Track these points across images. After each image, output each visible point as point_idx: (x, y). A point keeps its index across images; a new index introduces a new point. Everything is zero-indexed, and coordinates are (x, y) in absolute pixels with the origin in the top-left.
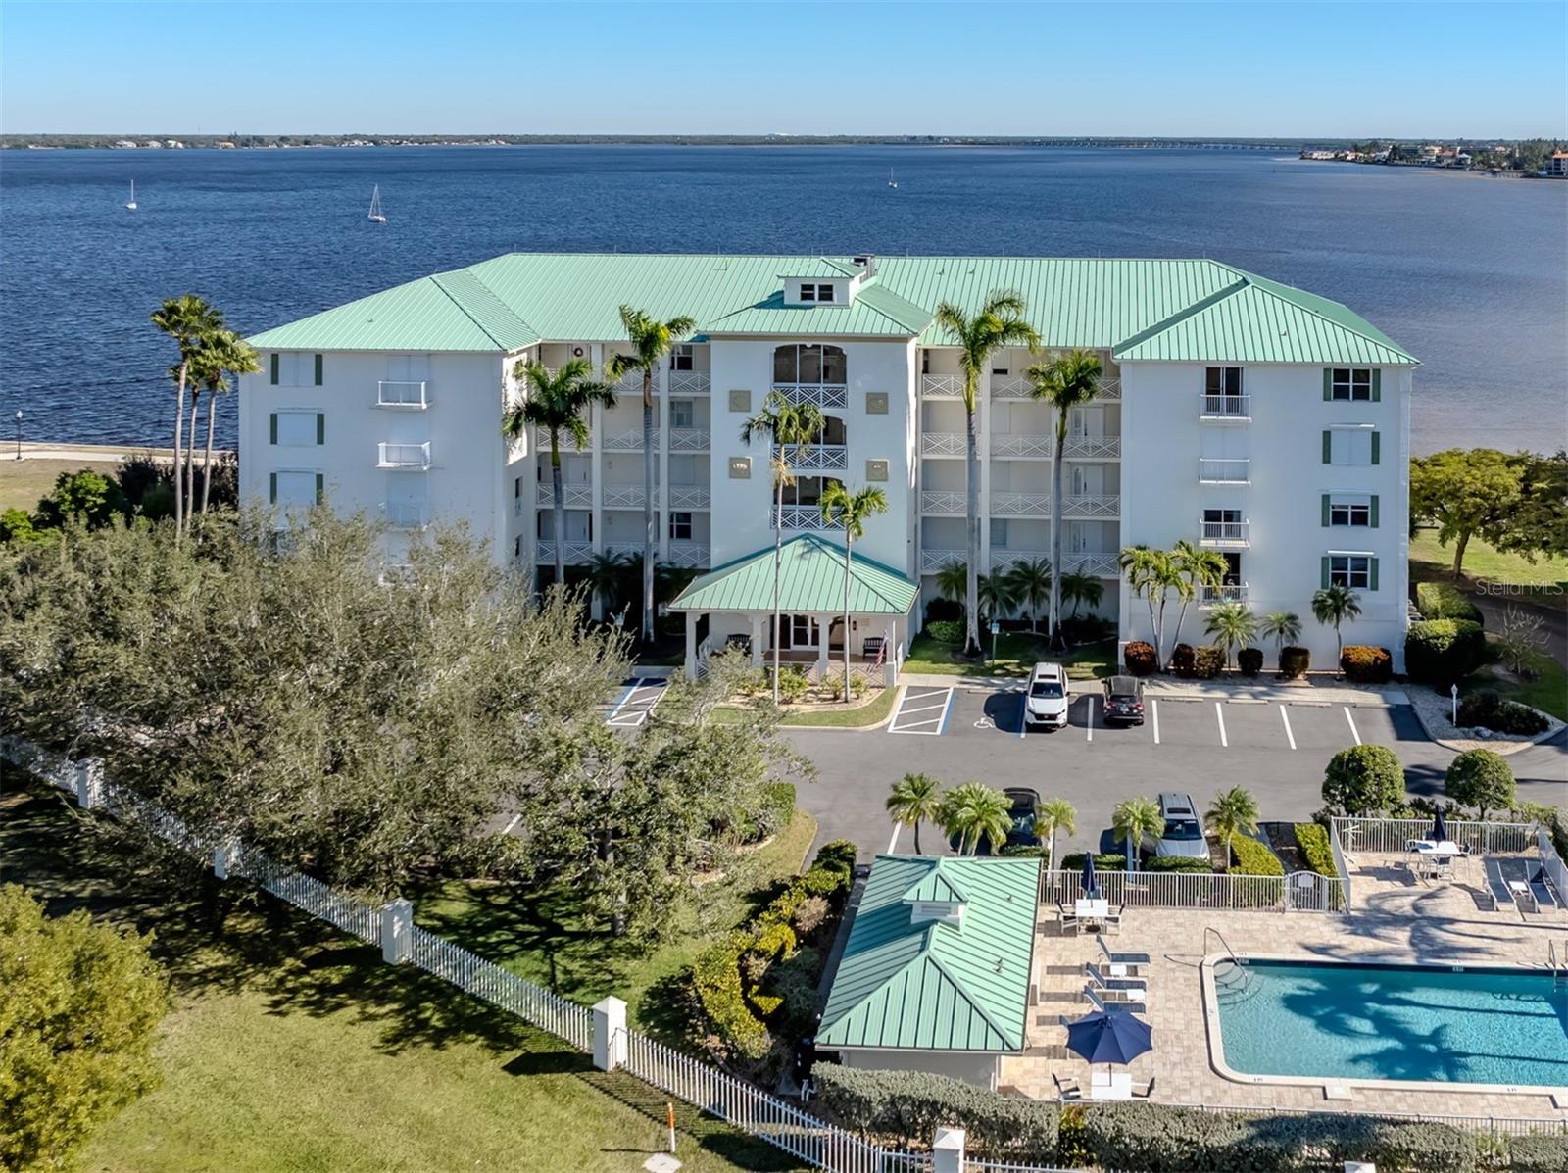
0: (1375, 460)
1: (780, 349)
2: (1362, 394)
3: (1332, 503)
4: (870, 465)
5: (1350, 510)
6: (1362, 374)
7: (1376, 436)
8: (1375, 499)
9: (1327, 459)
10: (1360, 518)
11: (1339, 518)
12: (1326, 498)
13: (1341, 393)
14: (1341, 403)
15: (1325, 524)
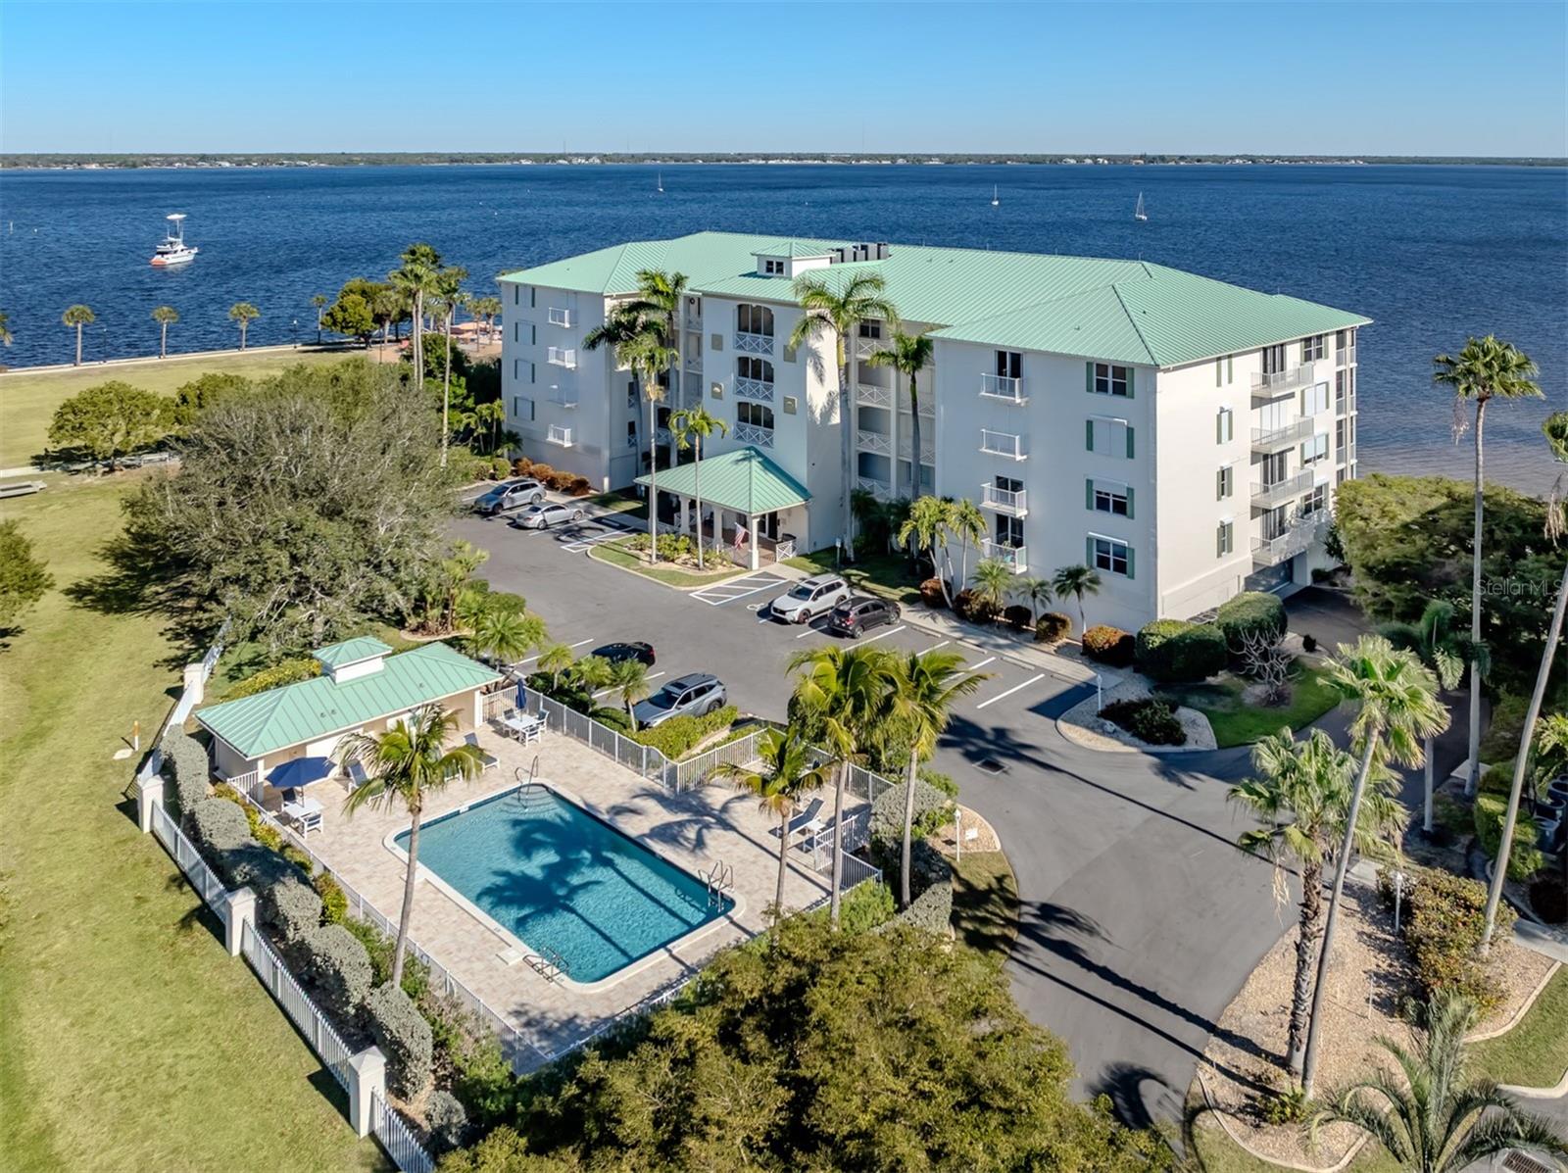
0: (1131, 454)
1: (740, 306)
2: (1120, 390)
3: (1096, 487)
4: (786, 399)
5: (1111, 498)
6: (1120, 371)
7: (1130, 431)
8: (1130, 491)
9: (1090, 447)
10: (1121, 508)
11: (1102, 504)
12: (1089, 483)
13: (1102, 387)
14: (1101, 396)
15: (1089, 507)
